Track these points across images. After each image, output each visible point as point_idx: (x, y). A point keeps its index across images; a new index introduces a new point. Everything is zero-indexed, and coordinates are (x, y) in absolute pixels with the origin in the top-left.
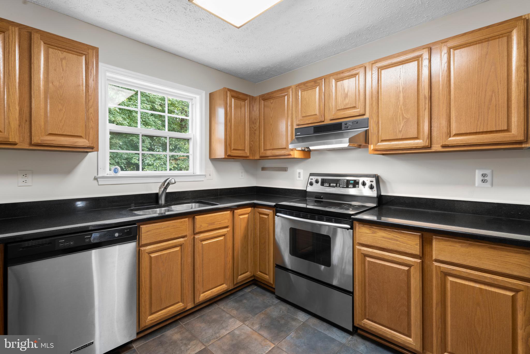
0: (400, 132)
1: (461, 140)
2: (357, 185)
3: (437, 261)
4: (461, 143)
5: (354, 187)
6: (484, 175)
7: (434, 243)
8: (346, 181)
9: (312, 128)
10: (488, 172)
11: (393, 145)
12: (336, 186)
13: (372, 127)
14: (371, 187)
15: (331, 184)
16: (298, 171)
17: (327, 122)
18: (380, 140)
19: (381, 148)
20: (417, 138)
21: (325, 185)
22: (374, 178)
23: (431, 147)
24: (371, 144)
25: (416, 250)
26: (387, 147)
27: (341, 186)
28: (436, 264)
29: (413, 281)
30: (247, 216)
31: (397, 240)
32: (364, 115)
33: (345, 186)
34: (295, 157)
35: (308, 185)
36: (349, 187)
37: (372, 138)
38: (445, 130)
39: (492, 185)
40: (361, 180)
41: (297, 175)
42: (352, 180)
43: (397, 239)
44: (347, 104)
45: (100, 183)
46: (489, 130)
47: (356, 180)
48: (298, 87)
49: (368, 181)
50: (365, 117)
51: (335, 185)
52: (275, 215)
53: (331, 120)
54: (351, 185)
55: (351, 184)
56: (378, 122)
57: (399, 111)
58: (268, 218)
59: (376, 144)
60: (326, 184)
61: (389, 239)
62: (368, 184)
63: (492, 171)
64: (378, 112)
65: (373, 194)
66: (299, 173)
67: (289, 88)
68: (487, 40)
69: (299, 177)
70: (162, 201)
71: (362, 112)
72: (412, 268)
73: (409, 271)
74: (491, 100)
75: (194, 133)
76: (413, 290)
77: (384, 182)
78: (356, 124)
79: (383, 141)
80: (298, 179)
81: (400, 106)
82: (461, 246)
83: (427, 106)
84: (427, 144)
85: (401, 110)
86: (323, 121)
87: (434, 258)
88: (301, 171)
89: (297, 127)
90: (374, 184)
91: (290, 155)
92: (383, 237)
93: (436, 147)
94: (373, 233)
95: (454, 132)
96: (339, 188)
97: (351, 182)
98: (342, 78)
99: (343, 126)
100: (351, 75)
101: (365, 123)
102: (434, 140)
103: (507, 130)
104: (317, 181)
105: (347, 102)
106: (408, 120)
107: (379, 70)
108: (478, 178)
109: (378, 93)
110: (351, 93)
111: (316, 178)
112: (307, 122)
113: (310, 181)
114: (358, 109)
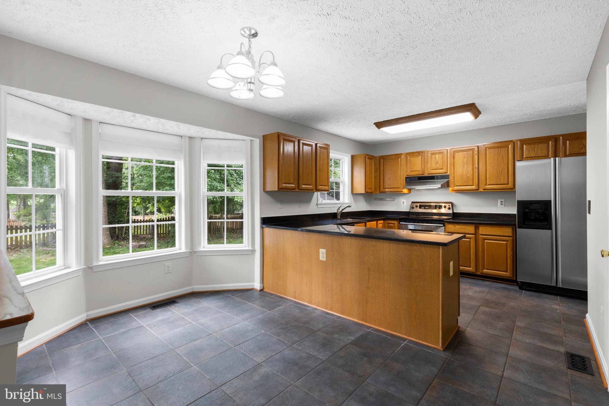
0: (465, 182)
1: (491, 187)
2: (441, 208)
3: (481, 235)
6: (501, 202)
7: (480, 228)
8: (434, 205)
9: (417, 178)
10: (503, 200)
11: (462, 188)
12: (429, 208)
13: (451, 179)
14: (449, 209)
15: (426, 208)
16: (403, 200)
17: (426, 175)
18: (455, 186)
19: (456, 189)
20: (472, 185)
22: (451, 204)
23: (479, 189)
24: (451, 187)
25: (473, 232)
26: (458, 189)
27: (432, 208)
28: (481, 236)
29: (472, 244)
30: (381, 225)
31: (465, 229)
32: (447, 173)
33: (435, 208)
34: (406, 193)
35: (411, 208)
36: (437, 209)
37: (451, 184)
38: (484, 182)
39: (505, 206)
40: (443, 205)
41: (402, 203)
42: (438, 205)
44: (437, 167)
45: (318, 207)
46: (501, 183)
47: (440, 205)
48: (407, 155)
49: (447, 205)
50: (447, 174)
52: (399, 223)
53: (428, 174)
55: (438, 207)
56: (454, 177)
57: (464, 173)
58: (394, 225)
59: (453, 187)
60: (423, 207)
61: (462, 228)
62: (447, 207)
63: (505, 200)
64: (454, 172)
65: (450, 212)
67: (401, 154)
68: (501, 147)
69: (403, 204)
70: (339, 217)
71: (446, 172)
72: (471, 239)
73: (470, 241)
74: (502, 172)
75: (343, 178)
76: (471, 248)
77: (455, 205)
78: (443, 177)
80: (402, 205)
81: (465, 171)
82: (490, 228)
83: (477, 171)
84: (477, 188)
86: (424, 175)
87: (480, 234)
88: (405, 201)
89: (407, 176)
90: (451, 207)
91: (402, 191)
92: (459, 228)
93: (481, 190)
94: (454, 227)
95: (488, 184)
96: (431, 210)
98: (435, 154)
99: (435, 178)
100: (440, 153)
101: (447, 177)
102: (480, 186)
103: (508, 184)
104: (417, 206)
105: (438, 165)
106: (468, 177)
107: (455, 152)
108: (499, 203)
109: (454, 163)
110: (440, 161)
111: (416, 204)
112: (414, 174)
113: (412, 206)
114: (444, 170)
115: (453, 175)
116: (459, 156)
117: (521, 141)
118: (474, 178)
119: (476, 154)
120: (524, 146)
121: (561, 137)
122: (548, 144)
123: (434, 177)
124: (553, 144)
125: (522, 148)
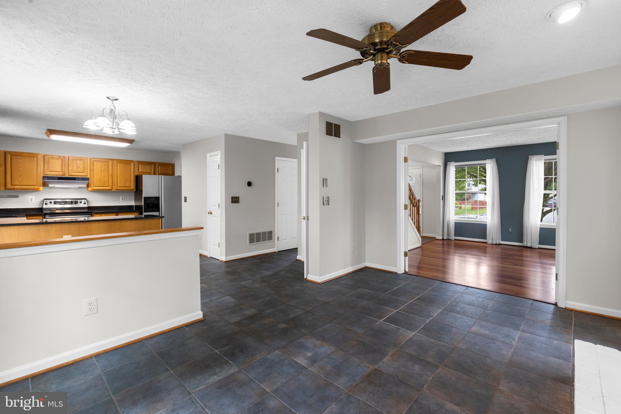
0: (102, 184)
1: (120, 188)
2: (78, 203)
5: (76, 204)
6: (122, 198)
9: (57, 178)
11: (99, 188)
13: (91, 181)
15: (61, 203)
16: (30, 197)
17: (67, 176)
19: (94, 189)
20: (108, 187)
21: (56, 204)
22: (87, 200)
24: (90, 187)
26: (96, 189)
27: (68, 204)
33: (70, 204)
35: (43, 205)
36: (73, 204)
37: (91, 185)
38: (116, 185)
39: (124, 200)
40: (79, 201)
41: (29, 200)
44: (79, 171)
46: (127, 186)
47: (76, 201)
48: (45, 156)
50: (87, 177)
55: (74, 202)
57: (102, 177)
59: (92, 187)
60: (58, 203)
62: (83, 202)
63: (124, 197)
66: (32, 199)
67: (39, 154)
68: (127, 163)
71: (86, 175)
74: (127, 179)
77: (90, 201)
78: (84, 179)
79: (95, 186)
80: (30, 202)
84: (111, 189)
86: (65, 175)
89: (45, 175)
90: (86, 202)
91: (39, 189)
93: (114, 190)
95: (118, 186)
96: (66, 205)
98: (76, 160)
99: (77, 179)
100: (81, 159)
101: (87, 179)
102: (113, 188)
103: (131, 187)
104: (51, 203)
105: (79, 169)
106: (105, 180)
107: (94, 161)
108: (121, 199)
109: (93, 169)
110: (81, 166)
111: (50, 201)
112: (54, 174)
113: (45, 203)
114: (85, 173)
115: (93, 178)
116: (97, 165)
117: (138, 161)
118: (109, 181)
119: (111, 165)
120: (140, 165)
121: (157, 164)
122: (151, 166)
123: (75, 178)
124: (154, 166)
125: (139, 166)
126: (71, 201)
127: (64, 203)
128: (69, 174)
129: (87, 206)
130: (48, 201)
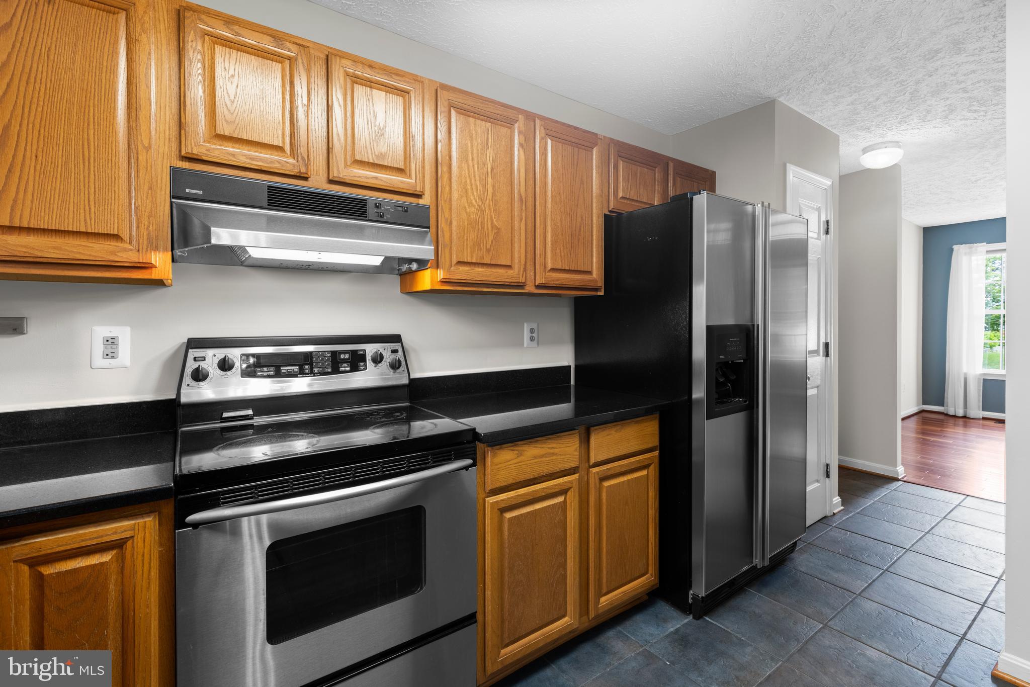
0: (488, 251)
1: (557, 280)
2: (362, 364)
3: (594, 465)
4: (557, 283)
5: (355, 368)
6: (532, 331)
7: (592, 440)
8: (329, 355)
10: (534, 326)
11: (478, 275)
12: (301, 372)
13: (441, 231)
14: (395, 366)
15: (284, 368)
16: (103, 331)
17: (318, 184)
18: (455, 261)
19: (459, 278)
20: (510, 267)
21: (259, 374)
23: (524, 285)
25: (575, 459)
26: (467, 278)
27: (316, 370)
28: (594, 470)
29: (569, 518)
31: (552, 454)
32: (419, 196)
33: (330, 370)
35: (187, 380)
36: (341, 369)
37: (442, 253)
38: (542, 259)
39: (537, 344)
40: (369, 349)
41: (100, 348)
42: (345, 352)
43: (552, 451)
44: (379, 156)
46: (578, 269)
47: (356, 351)
49: (385, 350)
51: (296, 370)
54: (345, 365)
55: (345, 361)
57: (487, 211)
59: (448, 268)
60: (265, 369)
61: (542, 456)
62: (388, 357)
64: (451, 201)
65: (402, 378)
66: (111, 342)
69: (111, 356)
71: (415, 189)
72: (569, 494)
73: (565, 501)
74: (580, 230)
80: (99, 361)
81: (487, 201)
82: (616, 430)
84: (522, 280)
85: (490, 209)
87: (592, 462)
88: (124, 335)
89: (186, 165)
90: (401, 356)
91: (147, 266)
92: (535, 458)
93: (531, 286)
94: (518, 456)
95: (549, 266)
97: (342, 356)
98: (369, 81)
99: (370, 210)
101: (422, 216)
102: (529, 274)
103: (591, 273)
104: (225, 365)
105: (382, 148)
106: (499, 231)
107: (452, 109)
108: (527, 335)
109: (450, 159)
110: (395, 132)
111: (221, 353)
112: (242, 161)
113: (191, 366)
114: (410, 177)
115: (444, 212)
117: (615, 143)
118: (515, 237)
119: (521, 146)
120: (622, 164)
121: (671, 164)
123: (363, 203)
124: (662, 176)
125: (616, 167)
126: (334, 354)
127: (296, 368)
128: (335, 174)
129: (405, 381)
130: (212, 357)
